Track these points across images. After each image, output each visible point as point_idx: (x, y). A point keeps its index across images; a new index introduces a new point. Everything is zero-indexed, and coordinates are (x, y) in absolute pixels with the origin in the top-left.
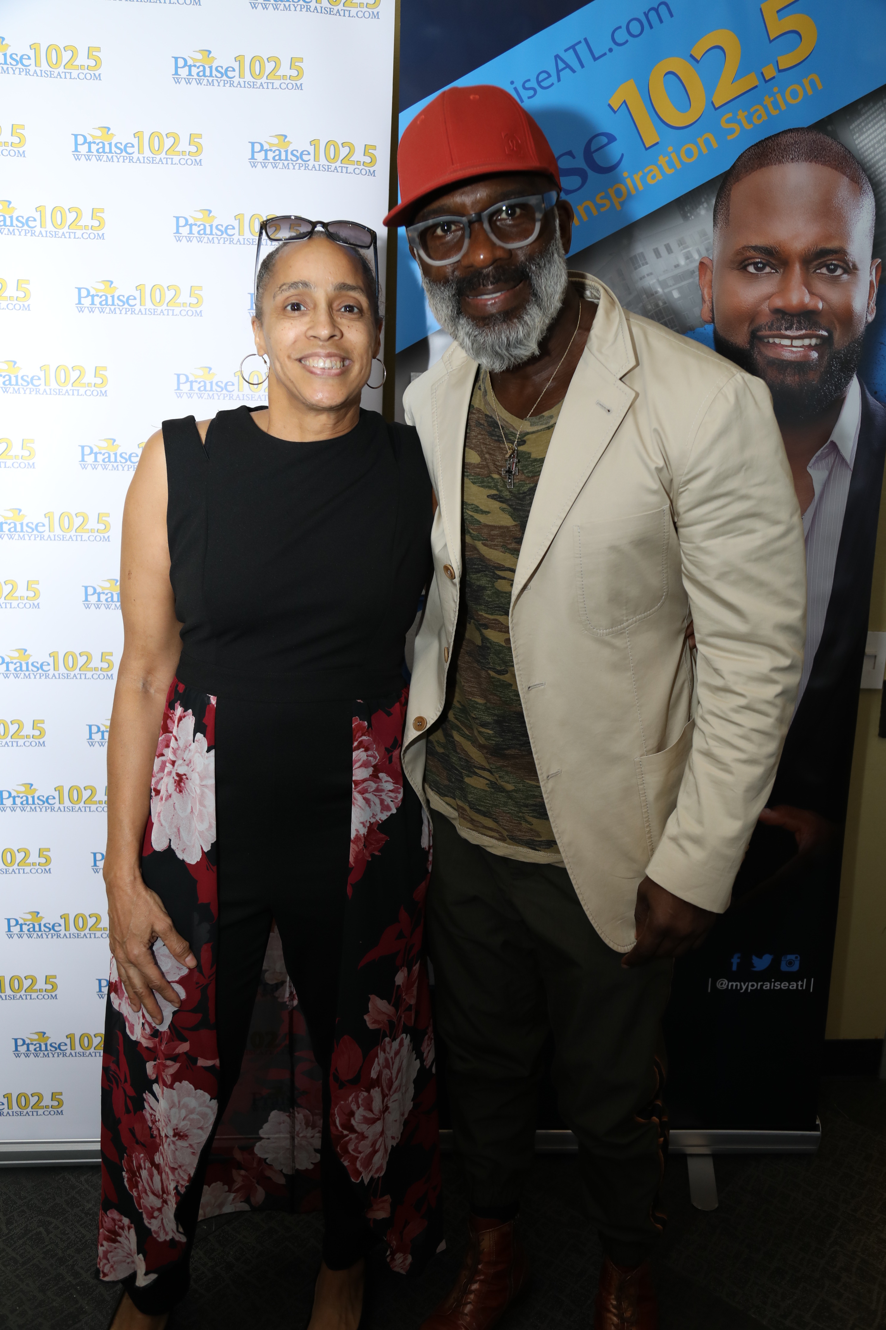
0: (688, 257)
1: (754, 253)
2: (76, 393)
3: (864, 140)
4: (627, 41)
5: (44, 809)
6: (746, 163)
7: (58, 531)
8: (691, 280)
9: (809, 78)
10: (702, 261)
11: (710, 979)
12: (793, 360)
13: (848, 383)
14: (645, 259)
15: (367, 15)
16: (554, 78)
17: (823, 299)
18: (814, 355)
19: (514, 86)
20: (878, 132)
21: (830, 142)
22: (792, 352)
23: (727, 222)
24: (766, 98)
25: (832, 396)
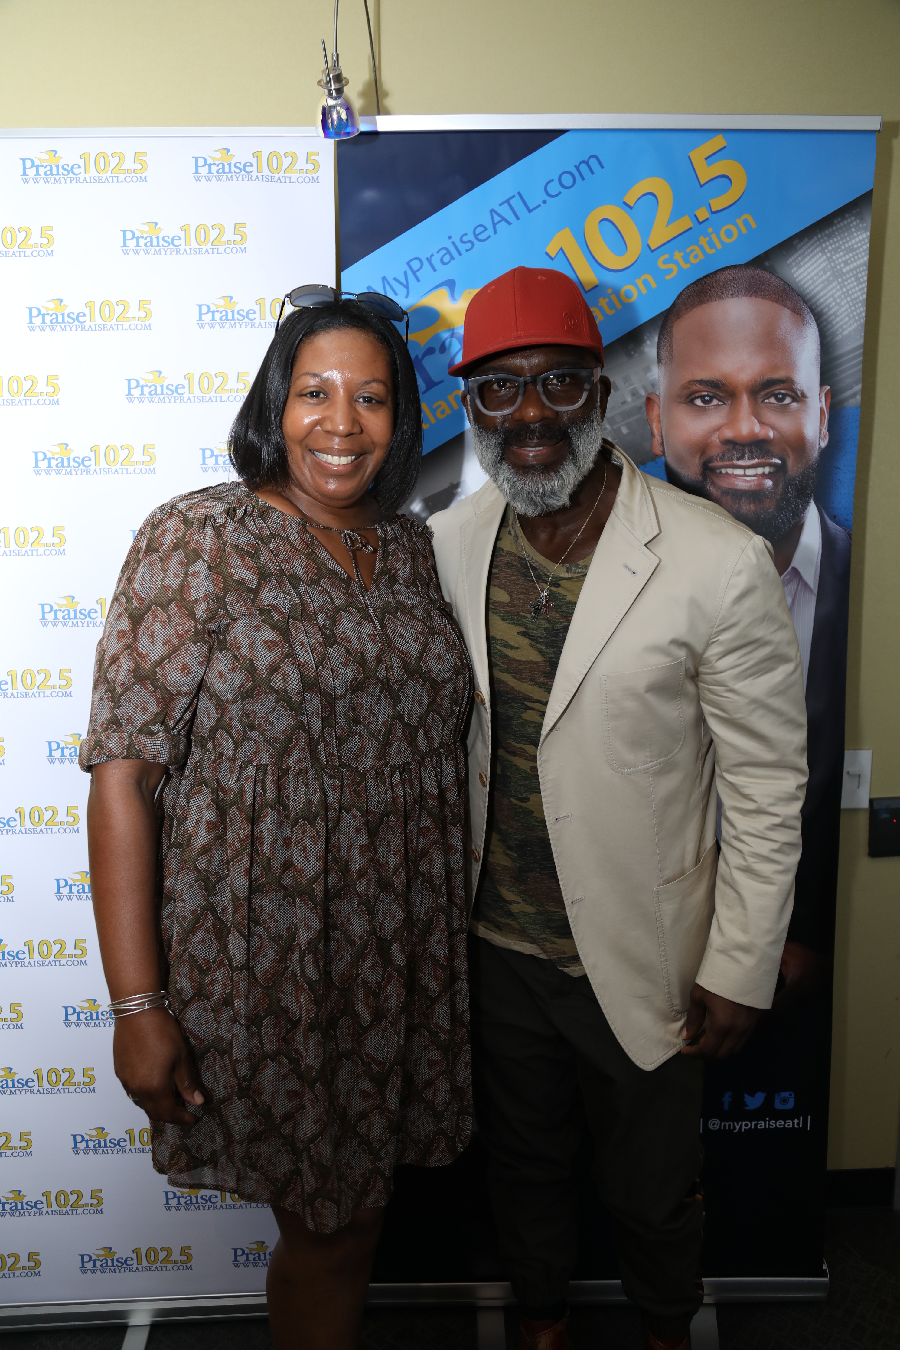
0: (634, 394)
1: (700, 386)
2: (35, 553)
3: (802, 273)
4: (560, 193)
5: (14, 965)
6: (686, 301)
7: (21, 689)
8: (639, 416)
9: (743, 218)
10: (649, 396)
11: (702, 1120)
12: (747, 489)
13: (806, 509)
15: (307, 180)
16: (490, 231)
17: (773, 428)
18: (769, 483)
19: (451, 240)
20: (815, 265)
21: (769, 277)
22: (746, 481)
23: (671, 358)
24: (702, 238)
25: (790, 523)
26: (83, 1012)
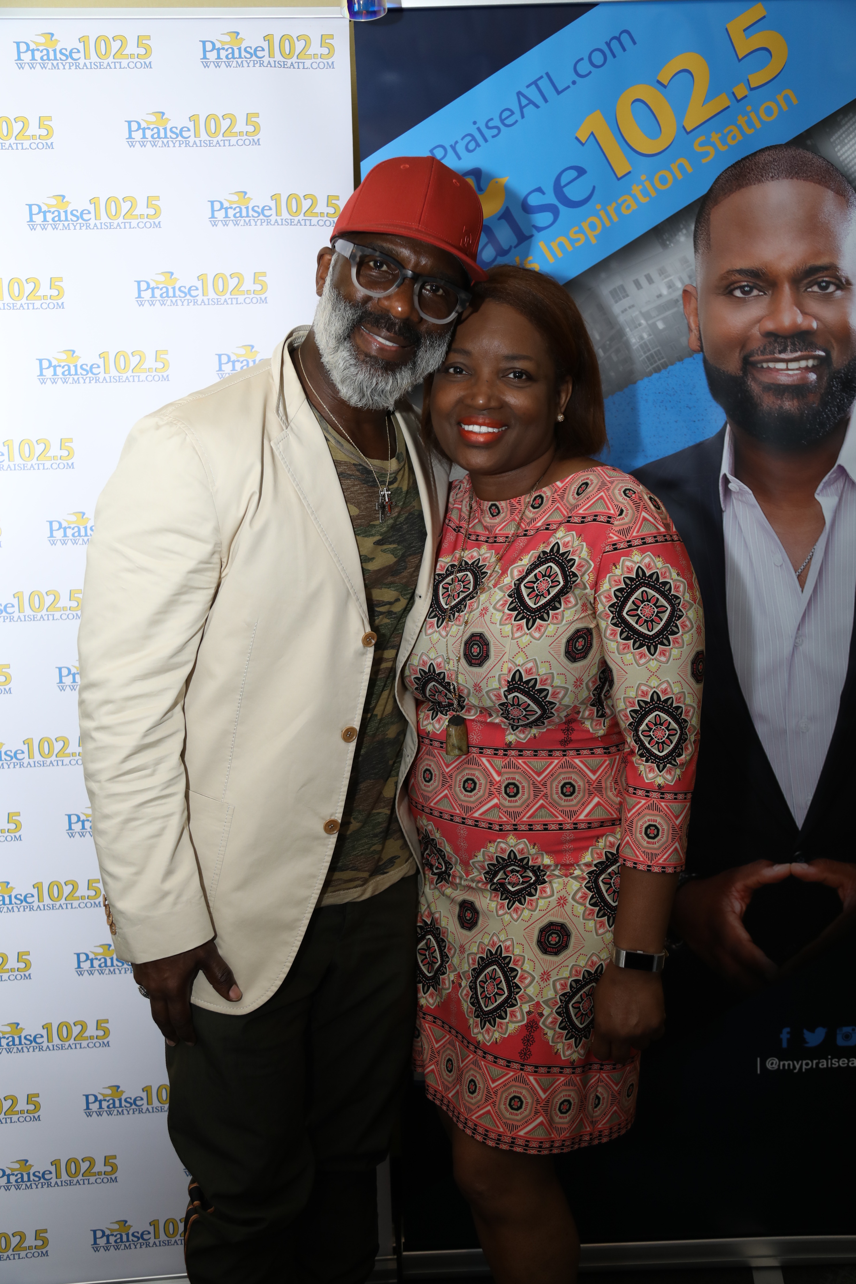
0: (670, 286)
1: (739, 276)
2: (41, 467)
3: (846, 151)
4: (590, 72)
5: (22, 909)
6: (723, 185)
7: (28, 611)
8: (675, 310)
9: (783, 93)
10: (685, 289)
11: (759, 1059)
12: (789, 383)
13: (852, 403)
14: (625, 291)
15: (321, 65)
16: (517, 115)
17: (816, 318)
18: (813, 377)
19: (477, 126)
21: (811, 157)
22: (789, 375)
23: (708, 246)
24: (740, 118)
25: (835, 418)
26: (96, 959)
